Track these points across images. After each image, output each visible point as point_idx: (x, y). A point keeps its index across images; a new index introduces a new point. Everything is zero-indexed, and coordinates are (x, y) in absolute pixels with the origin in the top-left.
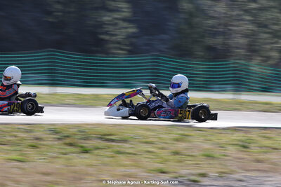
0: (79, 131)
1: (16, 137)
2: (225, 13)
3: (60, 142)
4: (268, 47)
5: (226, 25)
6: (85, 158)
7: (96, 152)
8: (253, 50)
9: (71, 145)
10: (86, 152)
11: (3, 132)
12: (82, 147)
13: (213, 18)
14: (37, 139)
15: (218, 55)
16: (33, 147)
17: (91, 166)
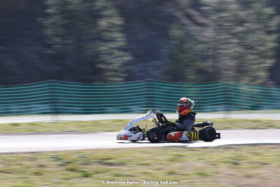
0: (81, 157)
1: (21, 165)
2: (214, 38)
3: (62, 168)
4: (255, 67)
5: (215, 49)
6: (86, 182)
8: (241, 71)
9: (72, 170)
10: (87, 176)
11: (9, 161)
12: (83, 172)
13: (203, 43)
14: (41, 166)
15: (208, 77)
16: (37, 174)
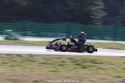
1: (53, 61)
3: (73, 63)
6: (84, 71)
7: (89, 68)
9: (78, 65)
10: (85, 68)
12: (83, 66)
14: (63, 62)
16: (61, 65)
17: (87, 74)
